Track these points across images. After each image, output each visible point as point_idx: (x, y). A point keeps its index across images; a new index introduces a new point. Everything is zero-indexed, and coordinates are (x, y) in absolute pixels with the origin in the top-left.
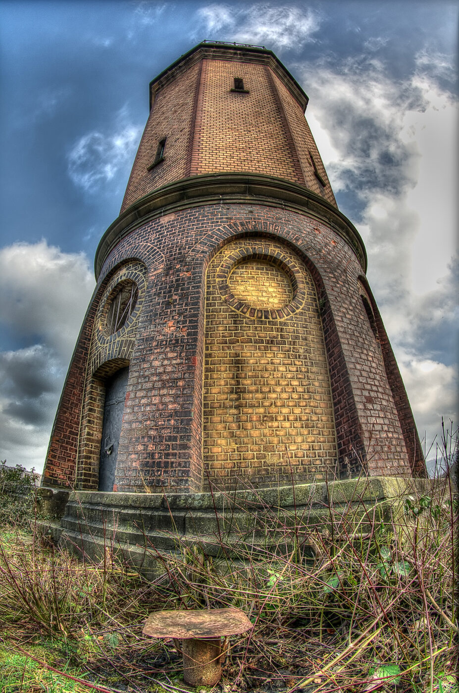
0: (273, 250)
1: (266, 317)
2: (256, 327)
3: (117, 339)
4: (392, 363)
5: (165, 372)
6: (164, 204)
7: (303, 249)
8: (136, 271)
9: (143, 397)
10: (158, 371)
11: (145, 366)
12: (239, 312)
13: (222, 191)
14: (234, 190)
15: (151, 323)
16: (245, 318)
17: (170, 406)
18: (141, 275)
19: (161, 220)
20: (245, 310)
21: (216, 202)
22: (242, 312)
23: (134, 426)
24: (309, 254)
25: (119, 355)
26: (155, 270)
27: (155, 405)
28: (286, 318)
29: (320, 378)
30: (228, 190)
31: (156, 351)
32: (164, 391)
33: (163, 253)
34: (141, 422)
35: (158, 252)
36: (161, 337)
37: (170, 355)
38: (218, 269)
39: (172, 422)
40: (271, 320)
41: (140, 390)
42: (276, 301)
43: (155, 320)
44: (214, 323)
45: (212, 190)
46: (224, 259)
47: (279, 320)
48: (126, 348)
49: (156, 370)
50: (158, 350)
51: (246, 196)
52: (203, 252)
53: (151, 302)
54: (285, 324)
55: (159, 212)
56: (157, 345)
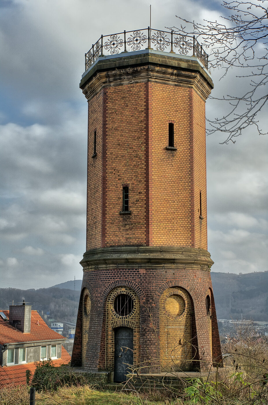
0: (180, 292)
1: (176, 319)
2: (173, 323)
3: (126, 320)
4: (215, 317)
5: (151, 340)
6: (140, 262)
7: (189, 291)
8: (131, 293)
9: (146, 347)
10: (149, 340)
11: (145, 337)
12: (168, 318)
13: (164, 262)
14: (169, 262)
15: (145, 322)
16: (170, 319)
17: (154, 351)
18: (134, 296)
19: (139, 270)
20: (170, 317)
21: (161, 268)
22: (169, 317)
23: (144, 355)
24: (191, 293)
25: (128, 326)
26: (142, 299)
27: (150, 350)
28: (181, 319)
29: (189, 338)
30: (167, 262)
31: (148, 333)
32: (152, 346)
33: (144, 292)
34: (146, 354)
35: (141, 290)
36: (149, 329)
37: (152, 335)
38: (162, 301)
39: (155, 355)
40: (177, 320)
41: (145, 345)
42: (178, 311)
43: (146, 321)
44: (161, 321)
45: (160, 262)
46: (164, 297)
47: (179, 320)
48: (131, 324)
49: (149, 339)
50: (149, 333)
51: (172, 265)
52: (159, 296)
53: (143, 314)
54: (181, 321)
55: (138, 266)
56: (148, 331)
